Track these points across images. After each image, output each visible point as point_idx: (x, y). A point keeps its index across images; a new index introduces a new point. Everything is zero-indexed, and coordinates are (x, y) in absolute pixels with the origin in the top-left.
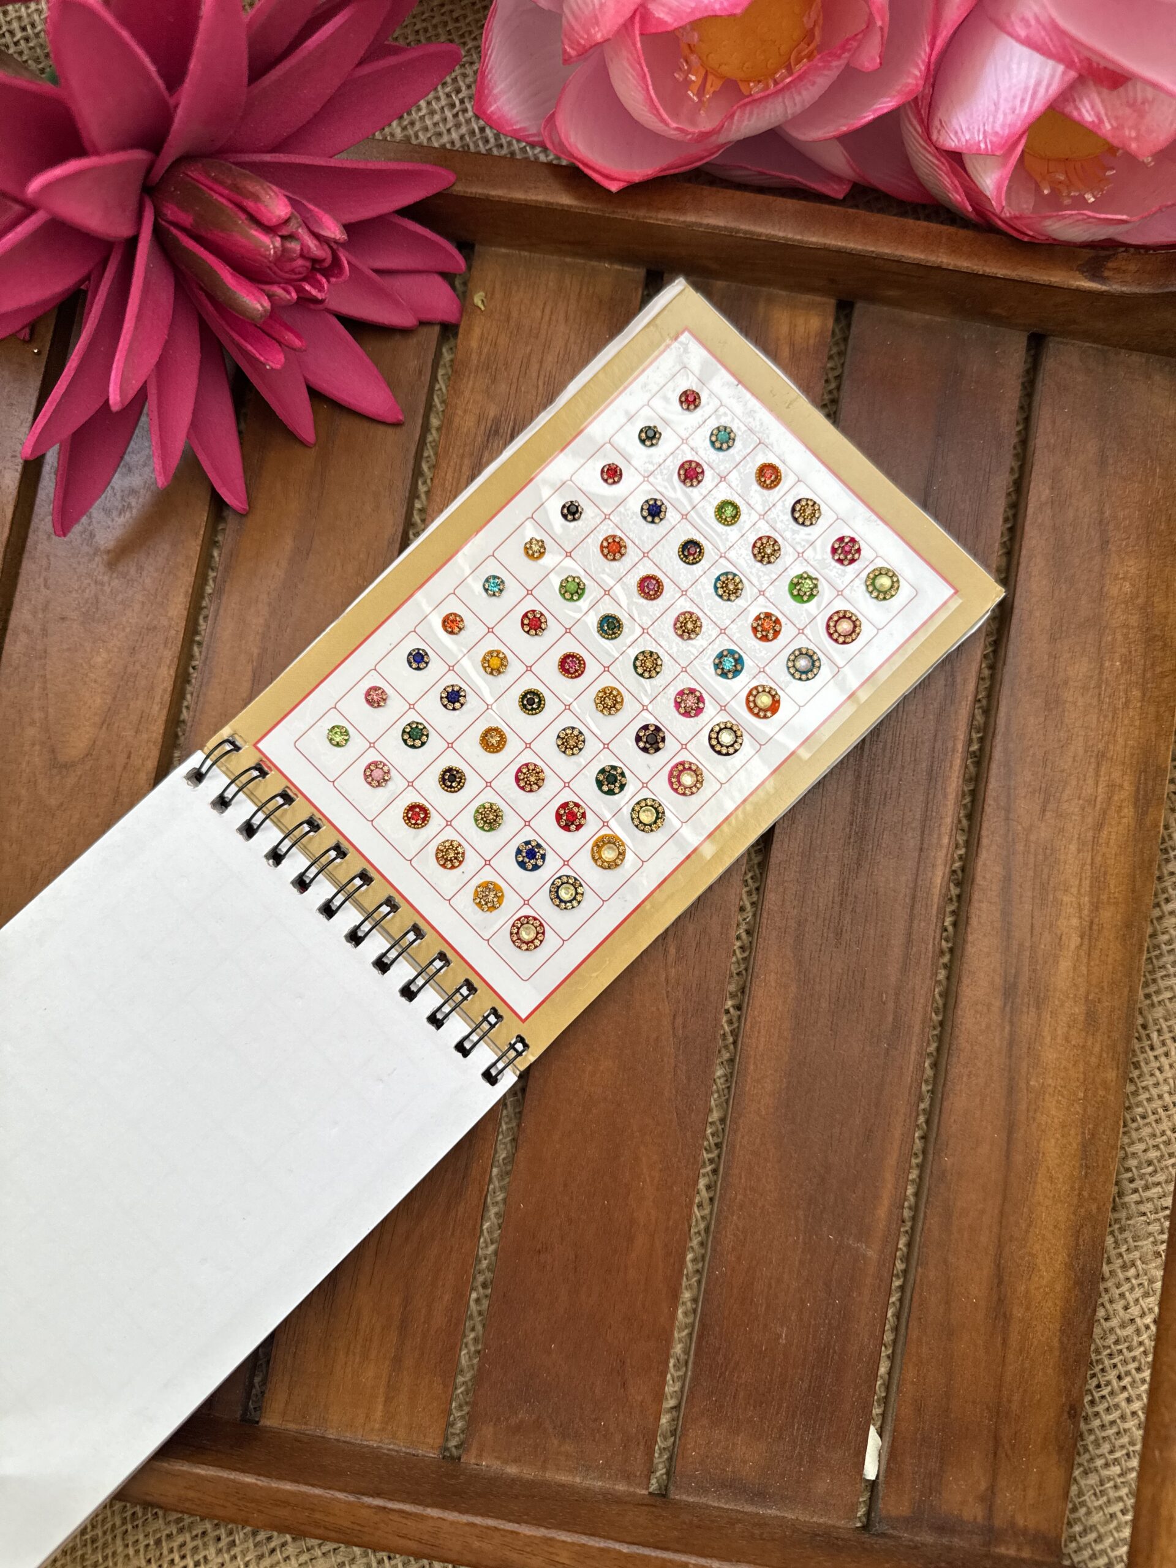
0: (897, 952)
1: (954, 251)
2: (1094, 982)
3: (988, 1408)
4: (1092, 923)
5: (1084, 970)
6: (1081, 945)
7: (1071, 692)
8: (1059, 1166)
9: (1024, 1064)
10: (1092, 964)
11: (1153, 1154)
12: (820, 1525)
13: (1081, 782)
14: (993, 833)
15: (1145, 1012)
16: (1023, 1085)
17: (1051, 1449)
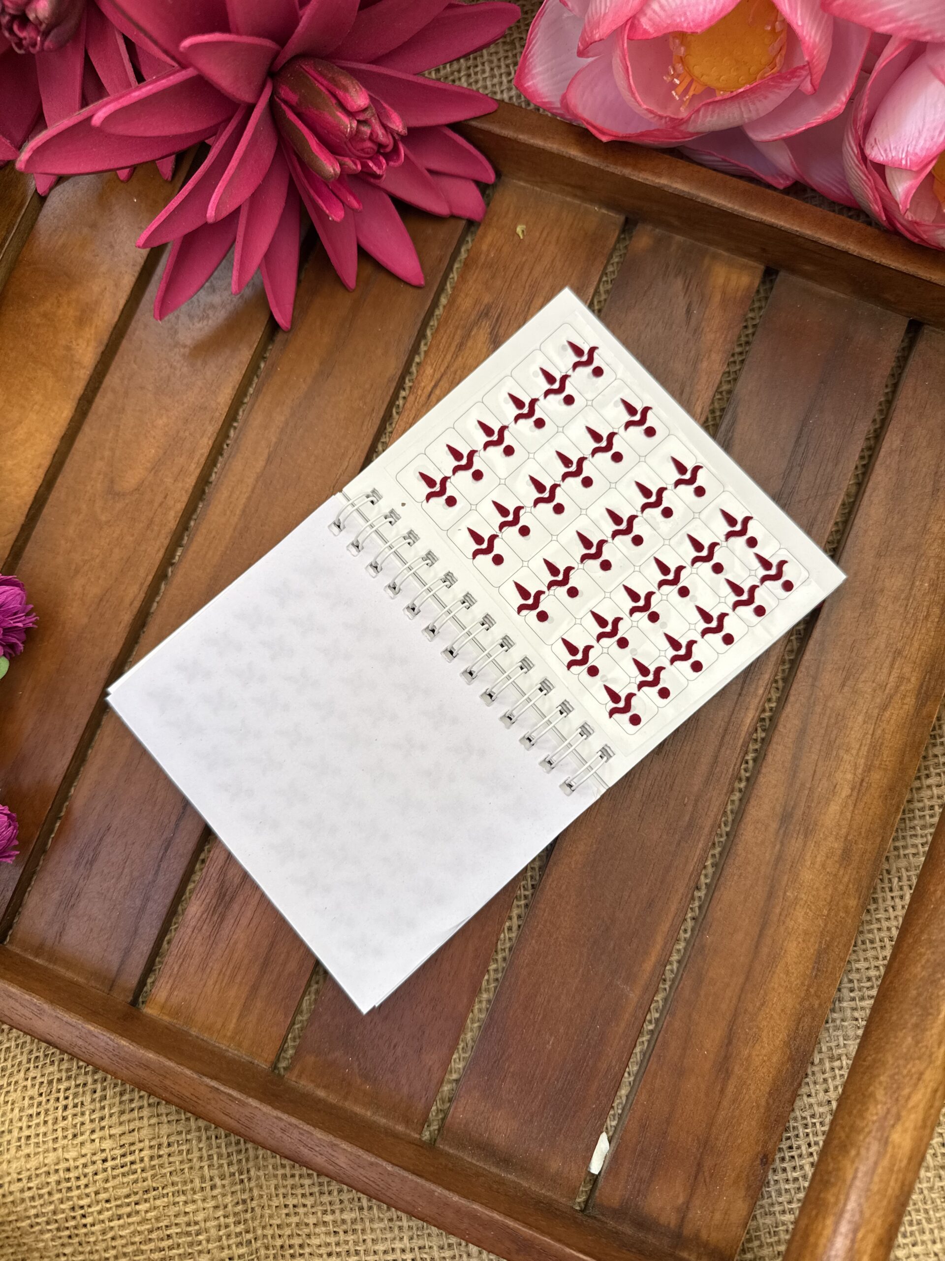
0: (703, 768)
1: (861, 241)
2: (855, 827)
3: (698, 1139)
4: (862, 780)
5: (849, 815)
6: (851, 795)
7: (885, 599)
8: (796, 963)
9: (786, 877)
10: (856, 812)
11: (873, 973)
12: (545, 1197)
13: (877, 670)
14: (799, 694)
15: (891, 861)
16: (781, 894)
17: (741, 1184)
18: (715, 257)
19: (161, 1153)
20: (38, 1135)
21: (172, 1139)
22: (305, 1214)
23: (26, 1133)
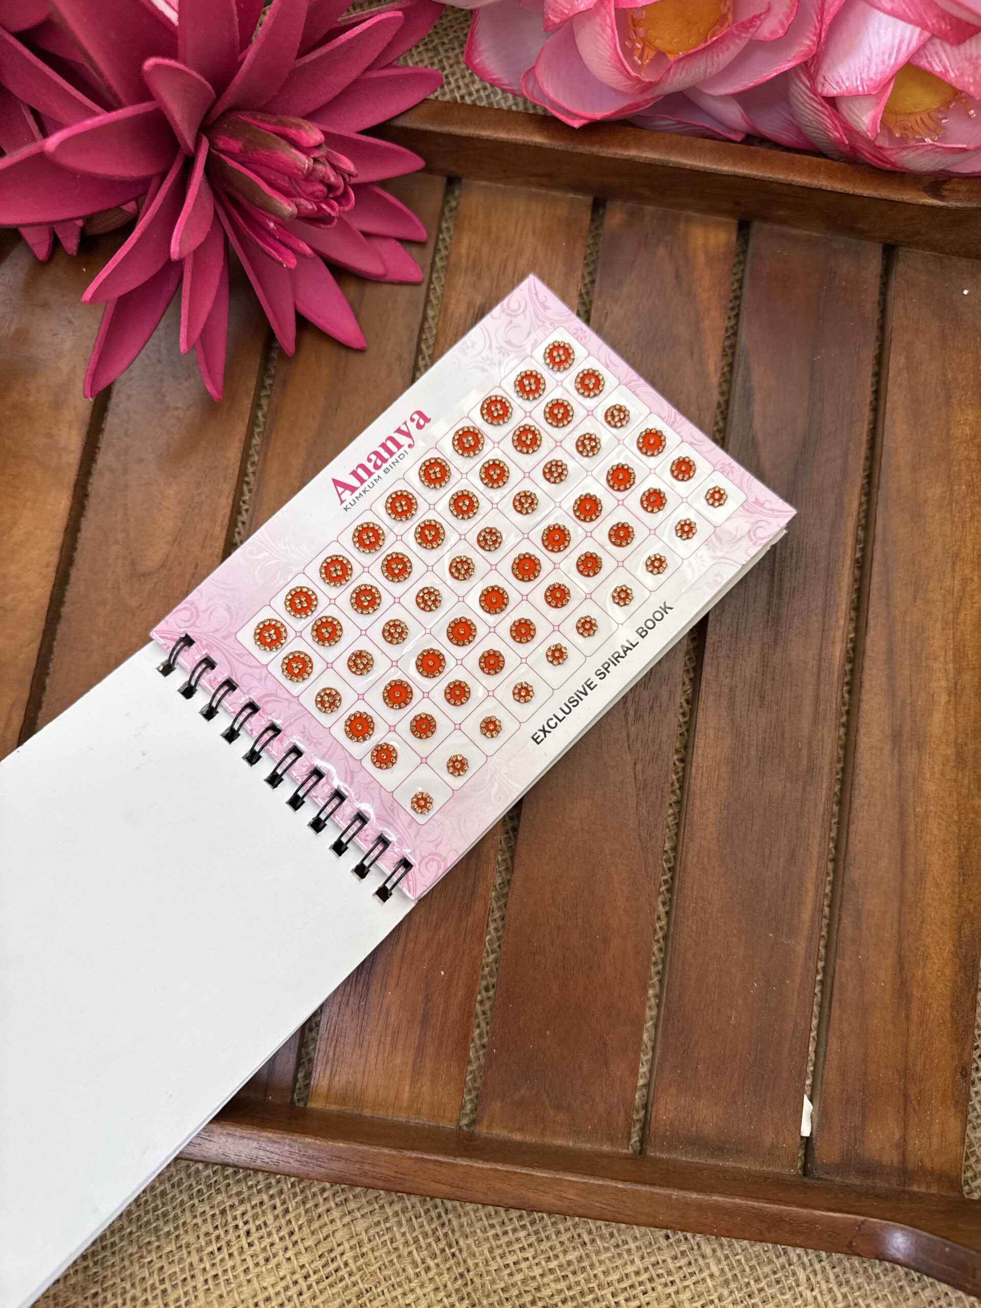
0: (808, 709)
1: (831, 176)
2: (961, 730)
3: (897, 1071)
4: (956, 684)
5: (952, 720)
6: (949, 701)
7: (930, 509)
8: (942, 874)
9: (911, 794)
10: (958, 715)
12: (768, 1173)
13: (942, 577)
14: (877, 617)
16: (912, 812)
17: (949, 1102)
18: (688, 220)
19: (364, 1250)
20: (225, 1271)
21: (372, 1232)
22: (530, 1267)
23: (213, 1273)
